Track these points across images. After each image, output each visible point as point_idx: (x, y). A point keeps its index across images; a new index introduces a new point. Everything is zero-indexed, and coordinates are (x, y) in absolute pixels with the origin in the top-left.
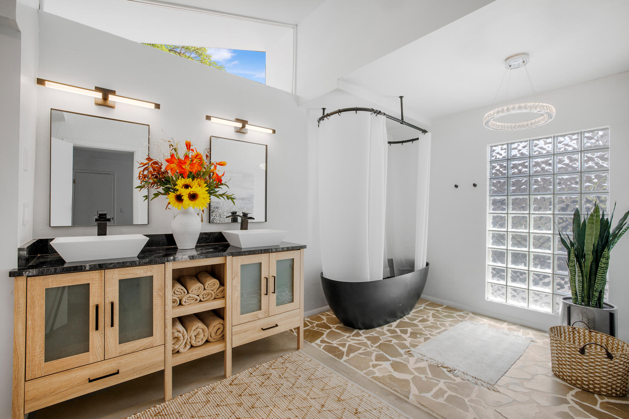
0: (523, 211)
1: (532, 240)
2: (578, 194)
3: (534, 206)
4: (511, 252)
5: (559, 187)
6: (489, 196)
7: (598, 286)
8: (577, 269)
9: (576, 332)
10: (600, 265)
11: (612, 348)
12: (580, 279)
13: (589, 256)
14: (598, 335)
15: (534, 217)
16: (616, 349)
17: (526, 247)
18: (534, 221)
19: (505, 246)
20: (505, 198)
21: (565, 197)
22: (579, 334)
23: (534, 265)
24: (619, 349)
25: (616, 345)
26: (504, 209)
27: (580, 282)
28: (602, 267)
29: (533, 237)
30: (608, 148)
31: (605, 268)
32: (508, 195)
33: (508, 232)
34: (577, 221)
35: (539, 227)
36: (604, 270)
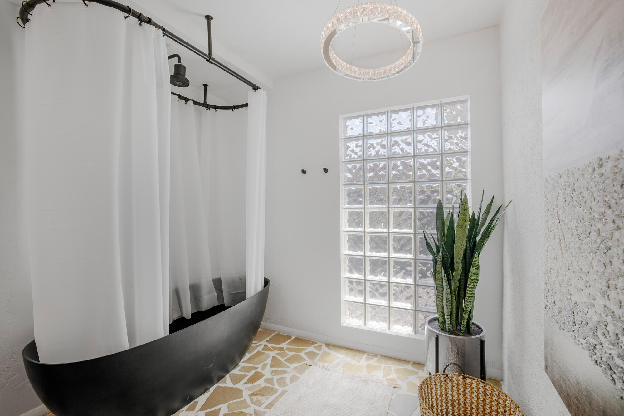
0: (382, 205)
1: (392, 242)
2: (439, 182)
3: (393, 198)
4: (370, 259)
5: (420, 172)
6: (344, 185)
7: (468, 305)
8: (445, 284)
9: (448, 381)
10: (469, 277)
11: (491, 402)
12: (449, 298)
13: (457, 265)
14: (473, 381)
15: (394, 212)
16: (496, 403)
17: (385, 251)
18: (394, 217)
19: (362, 251)
20: (361, 187)
21: (426, 186)
22: (452, 384)
23: (394, 274)
24: (501, 404)
25: (496, 398)
26: (360, 203)
27: (448, 302)
28: (472, 280)
29: (393, 238)
30: (467, 124)
31: (475, 281)
32: (364, 184)
33: (366, 233)
34: (440, 216)
35: (399, 225)
36: (474, 284)
